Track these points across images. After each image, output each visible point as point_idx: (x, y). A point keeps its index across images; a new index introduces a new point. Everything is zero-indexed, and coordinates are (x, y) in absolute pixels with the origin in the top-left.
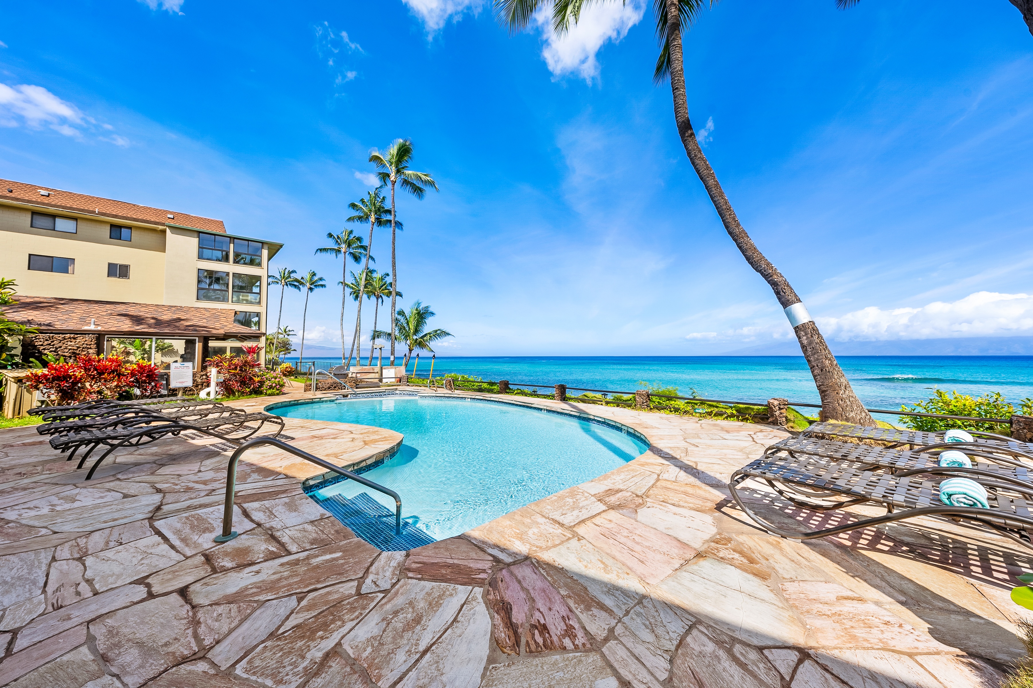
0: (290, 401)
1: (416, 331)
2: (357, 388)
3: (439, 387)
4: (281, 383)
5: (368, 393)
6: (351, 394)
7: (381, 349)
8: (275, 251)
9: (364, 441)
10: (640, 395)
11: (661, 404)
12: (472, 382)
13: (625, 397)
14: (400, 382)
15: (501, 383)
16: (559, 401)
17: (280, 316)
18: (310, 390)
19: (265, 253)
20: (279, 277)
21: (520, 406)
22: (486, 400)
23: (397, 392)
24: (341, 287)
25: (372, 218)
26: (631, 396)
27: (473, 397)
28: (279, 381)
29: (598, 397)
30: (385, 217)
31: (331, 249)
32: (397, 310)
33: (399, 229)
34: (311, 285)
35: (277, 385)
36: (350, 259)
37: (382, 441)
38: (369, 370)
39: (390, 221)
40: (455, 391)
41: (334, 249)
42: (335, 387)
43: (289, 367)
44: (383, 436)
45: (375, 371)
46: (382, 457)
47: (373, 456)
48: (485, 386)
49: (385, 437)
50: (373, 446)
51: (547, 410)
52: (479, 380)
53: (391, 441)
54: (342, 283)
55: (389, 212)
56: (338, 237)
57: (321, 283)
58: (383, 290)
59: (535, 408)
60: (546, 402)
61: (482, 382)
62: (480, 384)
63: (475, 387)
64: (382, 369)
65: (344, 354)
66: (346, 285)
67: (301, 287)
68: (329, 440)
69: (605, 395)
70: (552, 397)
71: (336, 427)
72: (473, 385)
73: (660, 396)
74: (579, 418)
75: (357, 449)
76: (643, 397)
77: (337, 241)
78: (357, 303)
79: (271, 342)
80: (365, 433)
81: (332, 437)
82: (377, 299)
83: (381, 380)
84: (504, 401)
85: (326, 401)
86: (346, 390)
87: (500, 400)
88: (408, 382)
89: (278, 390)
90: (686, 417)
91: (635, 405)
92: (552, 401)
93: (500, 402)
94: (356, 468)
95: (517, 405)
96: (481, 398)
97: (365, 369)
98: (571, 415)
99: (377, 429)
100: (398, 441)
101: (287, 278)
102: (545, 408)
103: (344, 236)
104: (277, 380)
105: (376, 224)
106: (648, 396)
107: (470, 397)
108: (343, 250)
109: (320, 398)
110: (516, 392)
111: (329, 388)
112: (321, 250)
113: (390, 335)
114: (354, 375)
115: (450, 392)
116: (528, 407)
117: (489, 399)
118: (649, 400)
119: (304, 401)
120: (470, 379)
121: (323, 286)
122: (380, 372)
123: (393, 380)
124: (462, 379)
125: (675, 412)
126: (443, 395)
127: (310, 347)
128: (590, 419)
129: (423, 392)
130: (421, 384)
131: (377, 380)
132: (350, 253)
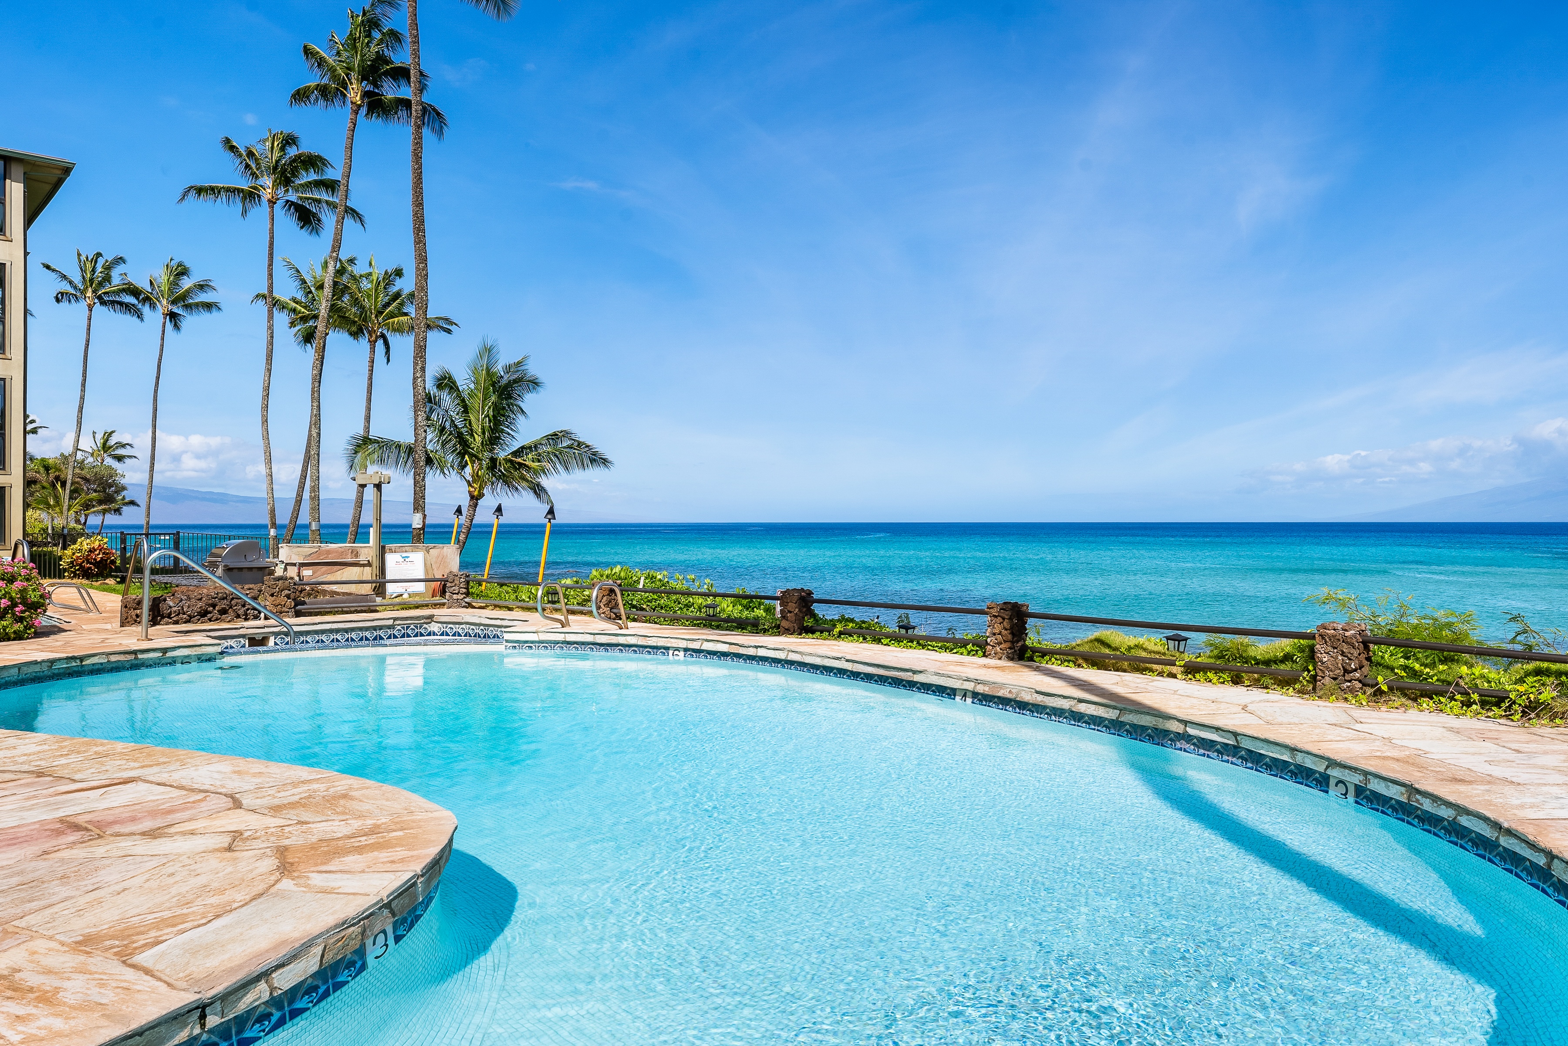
0: (52, 662)
1: (494, 439)
2: (298, 614)
3: (573, 612)
4: (33, 597)
5: (337, 631)
6: (276, 634)
7: (378, 486)
8: (48, 188)
9: (282, 852)
10: (1336, 641)
11: (1414, 674)
12: (683, 594)
13: (1262, 648)
14: (443, 593)
15: (784, 598)
16: (1004, 663)
17: (82, 398)
18: (137, 620)
19: (16, 191)
20: (77, 279)
21: (869, 677)
22: (738, 656)
23: (434, 627)
24: (262, 307)
25: (355, 92)
26: (1285, 645)
27: (696, 645)
28: (23, 592)
29: (1151, 647)
30: (390, 91)
31: (228, 190)
32: (432, 371)
33: (433, 129)
34: (174, 302)
35: (14, 605)
36: (287, 223)
37: (360, 850)
38: (342, 553)
39: (407, 104)
40: (631, 624)
41: (240, 191)
42: (223, 612)
43: (101, 548)
44: (370, 822)
45: (362, 559)
46: (355, 944)
47: (308, 945)
48: (728, 607)
49: (374, 830)
50: (317, 880)
51: (975, 695)
52: (704, 590)
53: (400, 853)
54: (264, 297)
55: (401, 74)
56: (250, 154)
57: (203, 297)
58: (392, 315)
59: (926, 688)
60: (961, 664)
61: (715, 595)
62: (710, 600)
63: (692, 612)
64: (382, 551)
65: (273, 512)
66: (275, 304)
67: (146, 309)
68: (125, 844)
69: (1178, 639)
70: (981, 647)
71: (182, 775)
72: (688, 606)
73: (1406, 646)
74: (1115, 726)
75: (240, 896)
76: (1345, 648)
77: (247, 166)
78: (310, 351)
79: (57, 478)
80: (292, 805)
81: (147, 825)
82: (373, 344)
83: (380, 589)
84: (808, 660)
85: (186, 660)
86: (261, 622)
87: (793, 657)
88: (468, 594)
89: (21, 620)
90: (1542, 728)
91: (1314, 678)
92: (975, 659)
93: (791, 663)
94: (213, 1021)
95: (855, 675)
96: (724, 648)
97: (328, 552)
98: (1077, 717)
99: (346, 782)
100: (433, 851)
101: (100, 284)
102: (969, 686)
103: (267, 151)
104: (17, 585)
105: (364, 110)
106: (1366, 644)
107: (683, 644)
108: (267, 194)
109: (165, 651)
110: (839, 628)
111: (203, 614)
112: (200, 190)
113: (410, 450)
114: (292, 572)
115: (612, 628)
116: (897, 683)
117: (751, 652)
118: (1369, 659)
119: (103, 660)
120: (673, 584)
121: (209, 306)
122: (376, 563)
123: (420, 587)
124: (649, 586)
125: (1483, 704)
126: (590, 638)
127: (177, 496)
128: (1166, 733)
129: (520, 626)
130: (510, 601)
131: (366, 589)
132: (290, 204)
